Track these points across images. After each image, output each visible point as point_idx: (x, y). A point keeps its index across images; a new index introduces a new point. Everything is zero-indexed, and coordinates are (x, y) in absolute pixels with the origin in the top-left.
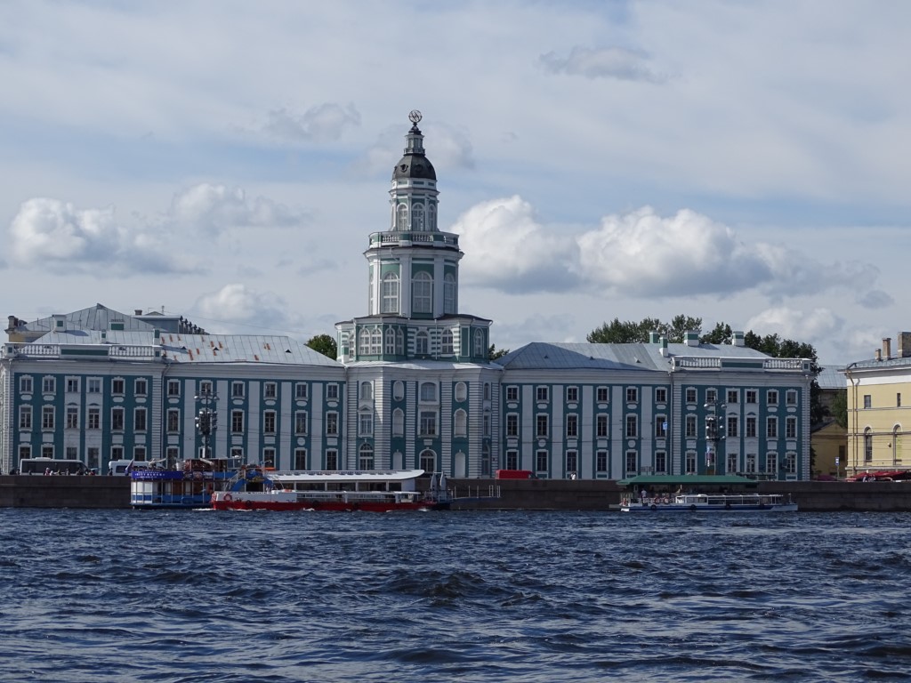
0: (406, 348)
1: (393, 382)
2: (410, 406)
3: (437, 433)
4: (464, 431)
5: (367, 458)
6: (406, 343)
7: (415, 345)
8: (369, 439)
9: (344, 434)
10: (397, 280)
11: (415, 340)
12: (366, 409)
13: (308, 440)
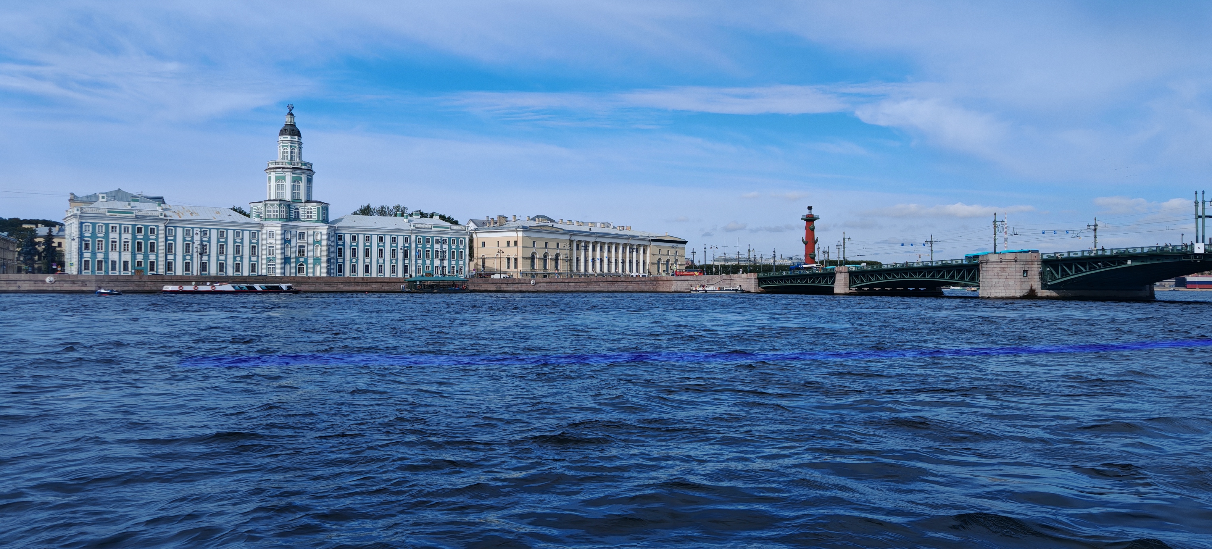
0: (290, 215)
1: (285, 231)
2: (293, 242)
3: (306, 255)
4: (319, 255)
5: (272, 267)
6: (290, 213)
7: (294, 214)
8: (273, 257)
9: (260, 255)
10: (284, 183)
11: (293, 212)
12: (271, 244)
13: (242, 257)
